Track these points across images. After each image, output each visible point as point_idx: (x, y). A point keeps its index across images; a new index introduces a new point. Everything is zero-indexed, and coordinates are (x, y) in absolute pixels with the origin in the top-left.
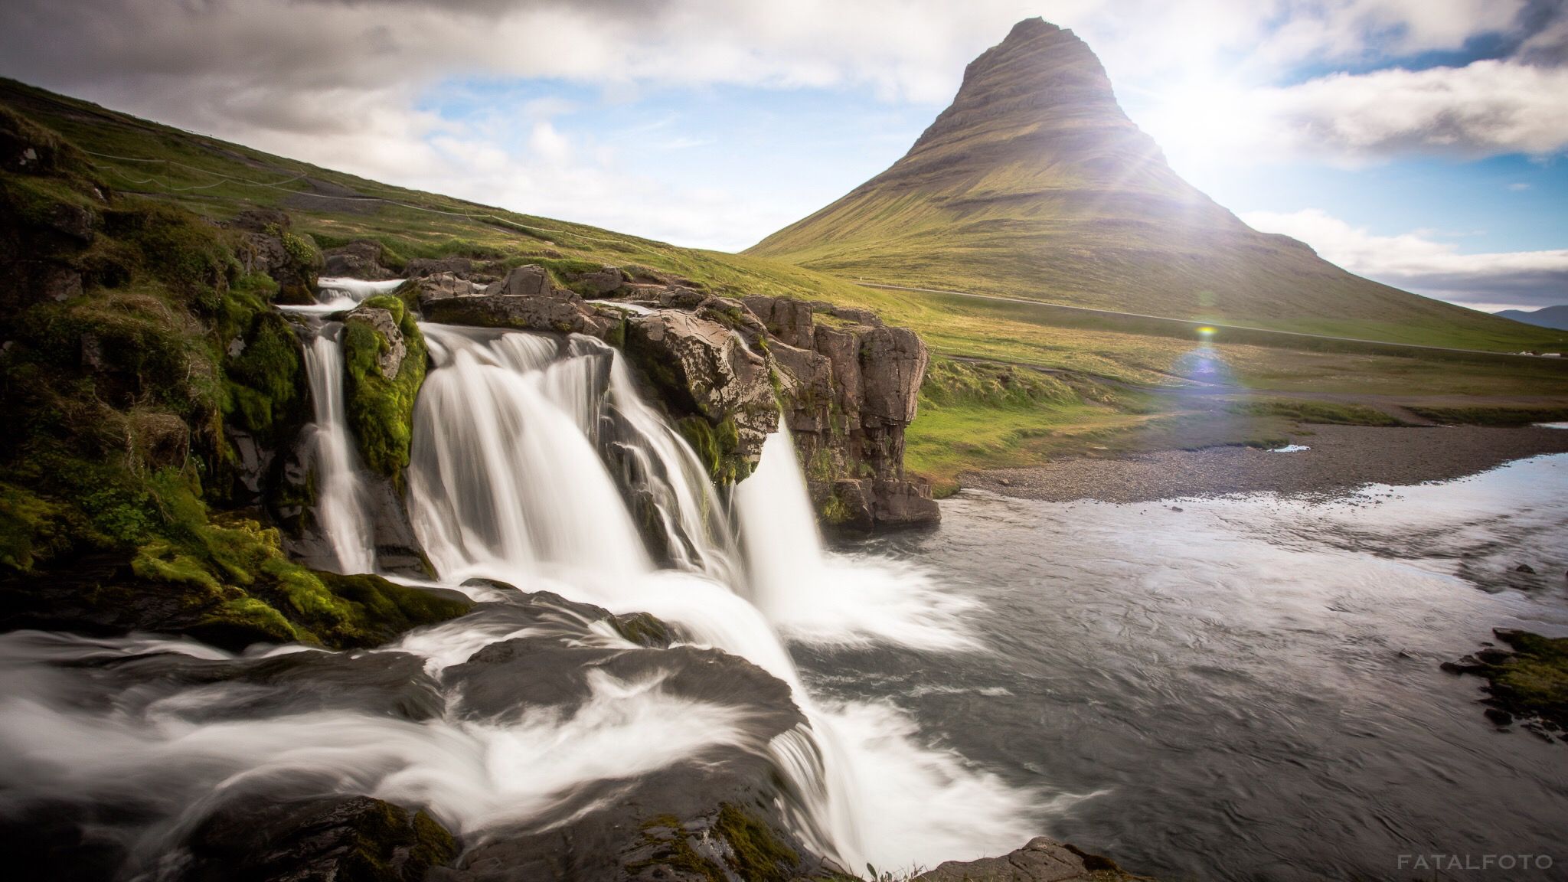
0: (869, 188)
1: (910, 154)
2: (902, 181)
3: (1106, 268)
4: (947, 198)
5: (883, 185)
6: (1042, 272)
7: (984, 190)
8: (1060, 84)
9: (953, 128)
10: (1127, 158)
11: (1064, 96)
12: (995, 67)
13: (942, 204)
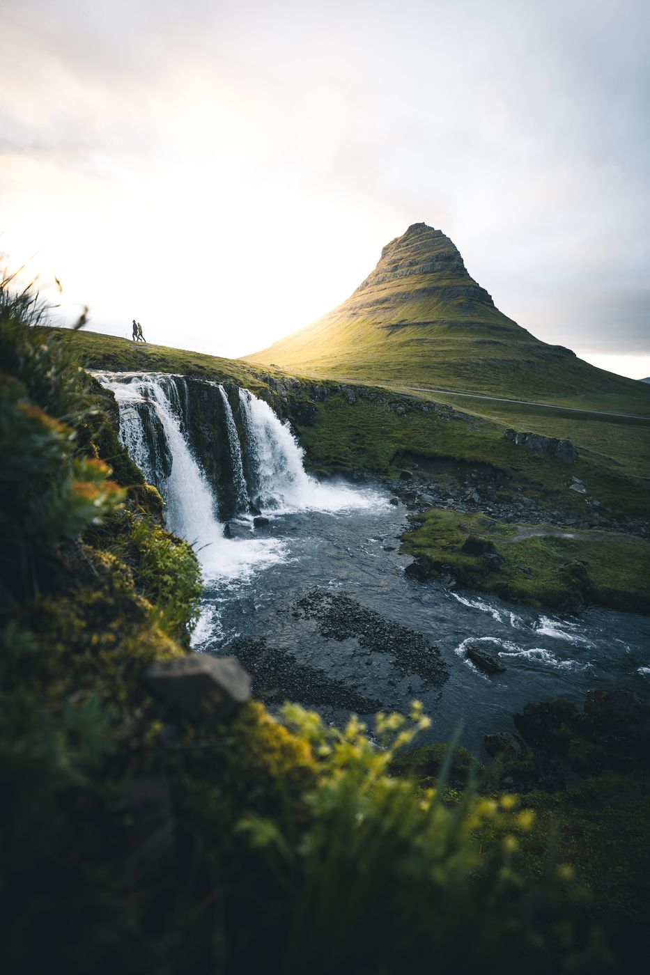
1: (354, 296)
2: (352, 312)
3: (492, 370)
4: (380, 323)
7: (402, 319)
8: (437, 261)
9: (379, 283)
10: (476, 303)
11: (439, 268)
12: (400, 250)
13: (378, 326)
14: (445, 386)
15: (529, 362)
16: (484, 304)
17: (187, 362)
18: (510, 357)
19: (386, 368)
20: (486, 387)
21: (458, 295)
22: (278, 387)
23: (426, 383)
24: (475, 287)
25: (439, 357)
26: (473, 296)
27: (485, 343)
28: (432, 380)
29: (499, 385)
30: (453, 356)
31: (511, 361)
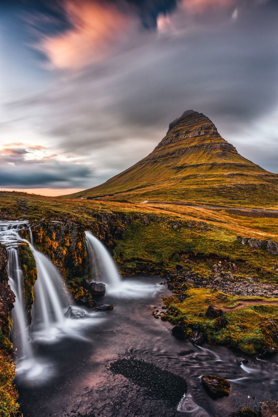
0: (143, 163)
1: (154, 151)
2: (154, 160)
3: (240, 191)
4: (171, 166)
5: (147, 162)
6: (223, 194)
7: (183, 163)
8: (201, 130)
9: (169, 144)
10: (226, 152)
11: (203, 134)
12: (180, 125)
13: (169, 168)
14: (211, 202)
15: (261, 184)
16: (232, 152)
17: (50, 209)
18: (251, 183)
19: (176, 193)
20: (236, 201)
21: (215, 148)
22: (102, 219)
23: (200, 201)
24: (226, 143)
25: (207, 184)
26: (224, 148)
27: (234, 175)
28: (203, 199)
29: (245, 200)
30: (216, 184)
31: (251, 185)
